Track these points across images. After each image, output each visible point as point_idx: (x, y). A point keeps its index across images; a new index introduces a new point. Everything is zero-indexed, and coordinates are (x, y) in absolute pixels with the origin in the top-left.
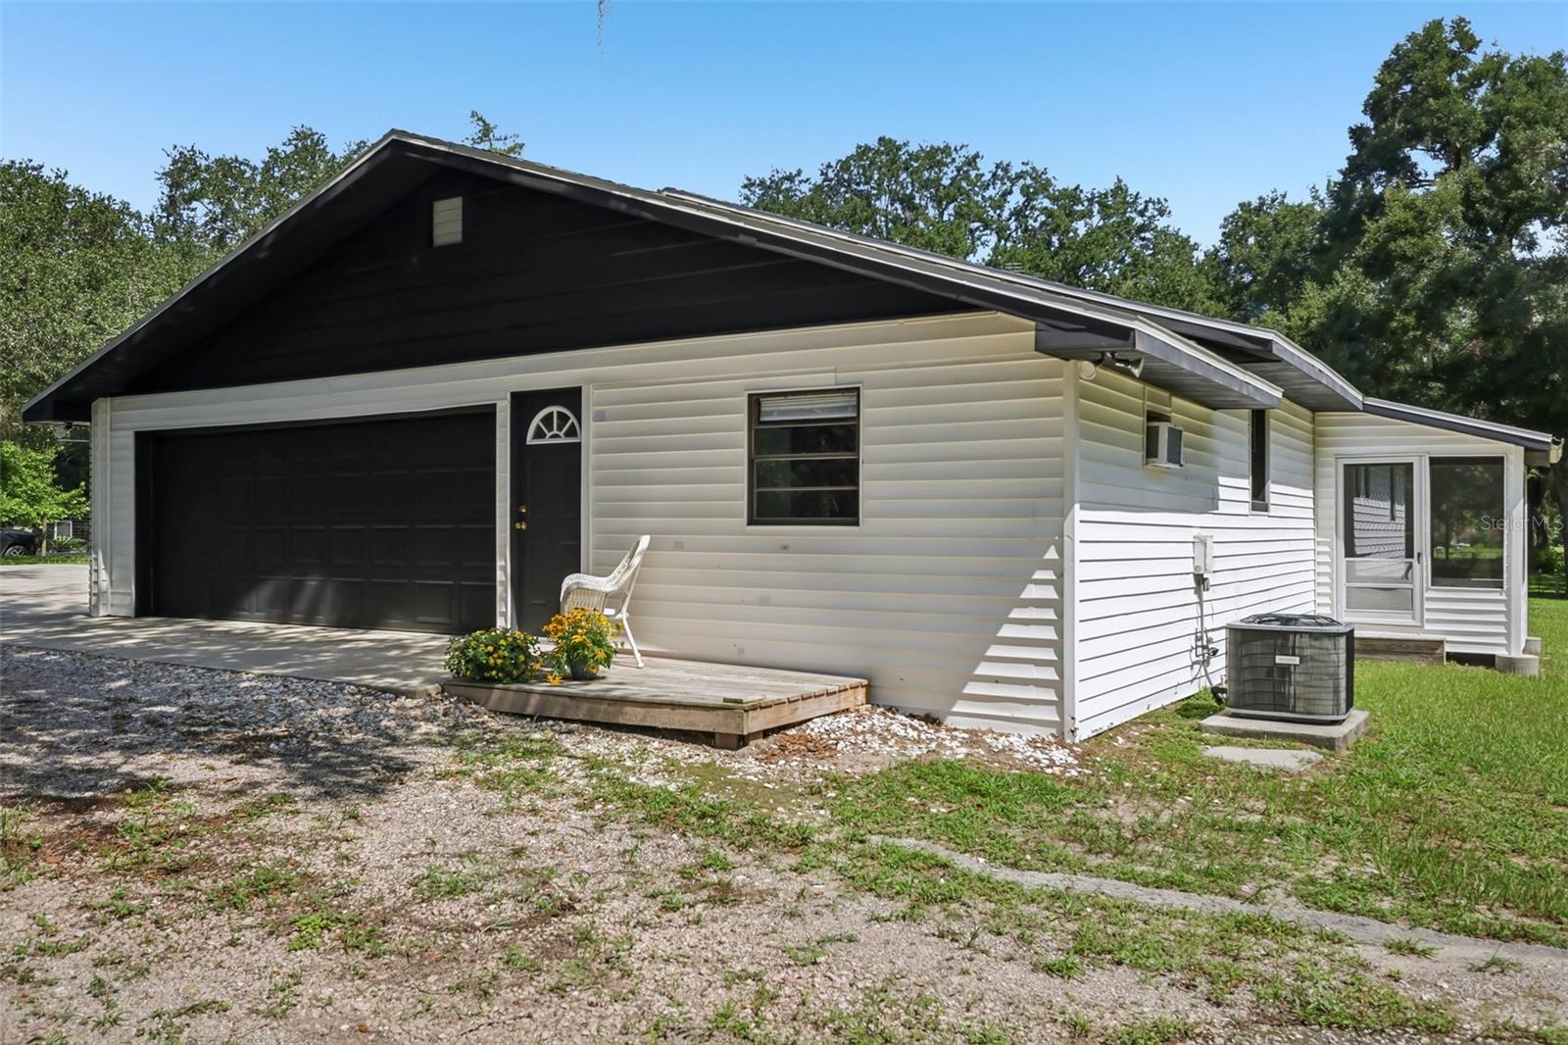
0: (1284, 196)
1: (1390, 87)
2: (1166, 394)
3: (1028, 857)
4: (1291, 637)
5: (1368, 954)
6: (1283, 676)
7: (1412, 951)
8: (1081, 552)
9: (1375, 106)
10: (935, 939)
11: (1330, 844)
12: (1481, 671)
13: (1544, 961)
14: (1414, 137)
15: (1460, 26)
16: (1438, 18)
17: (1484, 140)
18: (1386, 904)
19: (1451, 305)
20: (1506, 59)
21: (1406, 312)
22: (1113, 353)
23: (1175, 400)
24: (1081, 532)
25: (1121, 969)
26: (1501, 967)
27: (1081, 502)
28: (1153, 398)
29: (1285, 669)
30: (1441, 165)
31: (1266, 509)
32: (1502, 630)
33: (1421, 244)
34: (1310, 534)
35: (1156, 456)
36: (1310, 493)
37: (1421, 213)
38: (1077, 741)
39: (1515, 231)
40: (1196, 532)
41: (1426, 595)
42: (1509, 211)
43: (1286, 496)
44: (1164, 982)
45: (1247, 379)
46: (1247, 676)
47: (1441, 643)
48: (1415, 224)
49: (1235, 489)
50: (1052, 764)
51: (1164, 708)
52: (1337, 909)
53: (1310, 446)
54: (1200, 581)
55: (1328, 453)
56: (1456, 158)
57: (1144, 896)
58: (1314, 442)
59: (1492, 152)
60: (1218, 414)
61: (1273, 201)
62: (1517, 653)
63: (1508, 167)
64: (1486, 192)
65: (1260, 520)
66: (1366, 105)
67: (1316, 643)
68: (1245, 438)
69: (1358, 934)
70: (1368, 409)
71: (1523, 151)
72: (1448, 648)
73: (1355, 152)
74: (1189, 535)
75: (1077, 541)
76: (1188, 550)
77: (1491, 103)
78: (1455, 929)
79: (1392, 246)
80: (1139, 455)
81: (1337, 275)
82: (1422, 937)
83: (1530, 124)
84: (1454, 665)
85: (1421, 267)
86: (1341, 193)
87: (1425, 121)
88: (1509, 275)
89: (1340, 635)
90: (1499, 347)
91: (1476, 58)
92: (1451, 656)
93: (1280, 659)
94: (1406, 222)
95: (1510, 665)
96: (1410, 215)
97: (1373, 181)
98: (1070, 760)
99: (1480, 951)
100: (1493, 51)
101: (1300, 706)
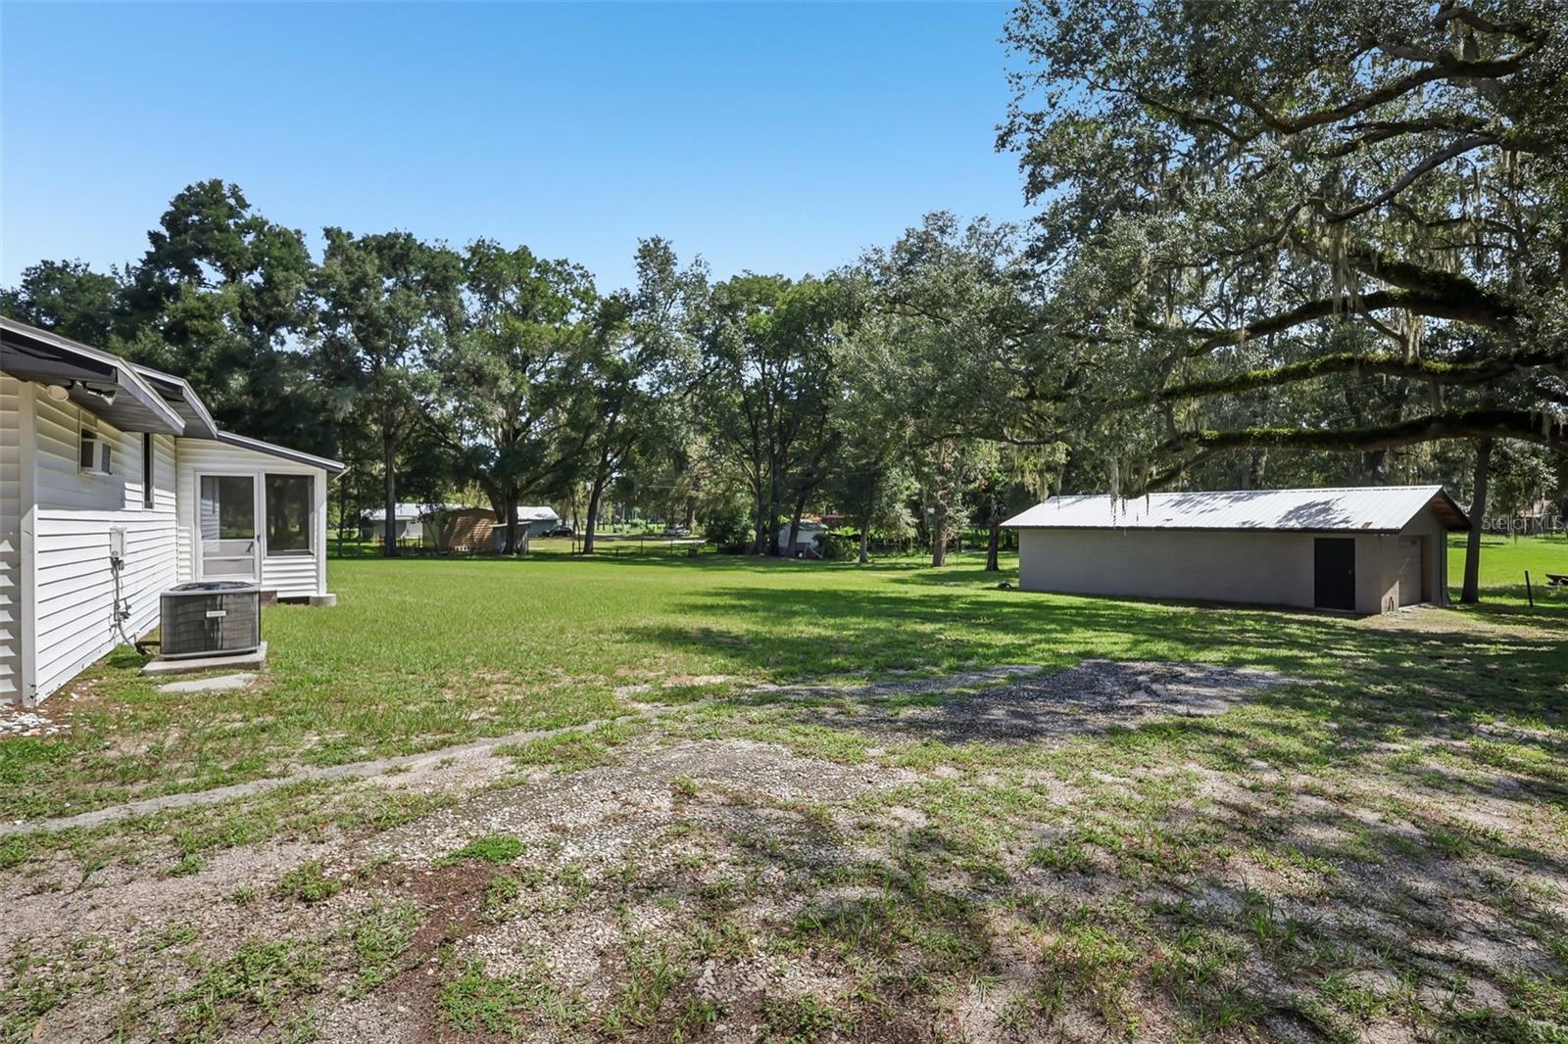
0: (88, 265)
1: (183, 213)
2: (92, 417)
3: (68, 805)
4: (219, 598)
5: (380, 780)
6: (213, 625)
7: (400, 771)
8: (40, 544)
9: (169, 221)
10: (34, 897)
11: (307, 726)
12: (301, 607)
13: (463, 753)
14: (203, 253)
15: (235, 191)
16: (219, 178)
17: (251, 270)
18: (363, 751)
19: (232, 372)
20: (267, 223)
21: (199, 370)
22: (84, 383)
23: (99, 422)
24: (40, 528)
25: (233, 850)
26: (449, 763)
27: (38, 503)
28: (86, 420)
29: (214, 621)
30: (222, 277)
31: (151, 507)
32: (314, 580)
33: (211, 327)
34: (174, 524)
35: (91, 466)
36: (174, 495)
37: (210, 306)
38: (37, 704)
39: (272, 332)
40: (111, 525)
41: (264, 562)
42: (269, 318)
43: (163, 497)
44: (273, 844)
45: (170, 413)
46: (183, 628)
47: (275, 592)
48: (205, 312)
49: (134, 492)
50: (26, 728)
51: (93, 664)
52: (339, 763)
53: (174, 461)
54: (117, 563)
55: (188, 468)
56: (233, 276)
57: (202, 798)
58: (176, 458)
59: (257, 278)
60: (125, 435)
61: (76, 266)
62: (323, 594)
63: (270, 290)
64: (256, 304)
65: (148, 515)
66: (163, 218)
67: (239, 600)
68: (140, 454)
69: (363, 772)
70: (221, 439)
71: (281, 284)
72: (279, 595)
73: (153, 250)
74: (106, 528)
75: (36, 536)
76: (106, 540)
77: (257, 247)
78: (410, 752)
79: (188, 323)
80: (75, 464)
81: (140, 334)
82: (397, 760)
83: (287, 269)
84: (284, 606)
85: (210, 342)
86: (144, 276)
87: (211, 245)
88: (273, 359)
89: (255, 593)
90: (261, 405)
91: (247, 214)
92: (280, 600)
93: (209, 614)
94: (199, 309)
95: (319, 601)
96: (202, 305)
97: (168, 274)
98: (43, 720)
99: (433, 759)
100: (258, 215)
101: (226, 644)
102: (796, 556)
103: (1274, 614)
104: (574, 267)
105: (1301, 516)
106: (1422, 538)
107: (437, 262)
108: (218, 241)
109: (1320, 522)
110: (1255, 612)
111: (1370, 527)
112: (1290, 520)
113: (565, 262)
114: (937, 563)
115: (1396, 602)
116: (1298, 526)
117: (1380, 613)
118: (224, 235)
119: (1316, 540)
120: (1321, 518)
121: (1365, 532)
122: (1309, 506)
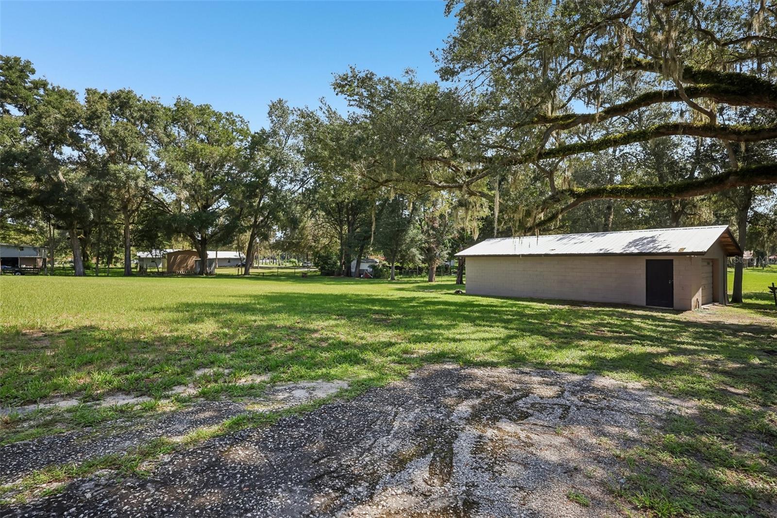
102: (360, 276)
103: (620, 310)
104: (236, 116)
105: (637, 245)
106: (713, 260)
107: (148, 108)
108: (10, 90)
109: (650, 248)
110: (608, 309)
111: (685, 251)
112: (631, 247)
113: (232, 113)
114: (430, 280)
115: (700, 303)
116: (636, 251)
117: (690, 310)
118: (13, 87)
119: (647, 261)
120: (651, 245)
121: (681, 254)
122: (642, 239)
